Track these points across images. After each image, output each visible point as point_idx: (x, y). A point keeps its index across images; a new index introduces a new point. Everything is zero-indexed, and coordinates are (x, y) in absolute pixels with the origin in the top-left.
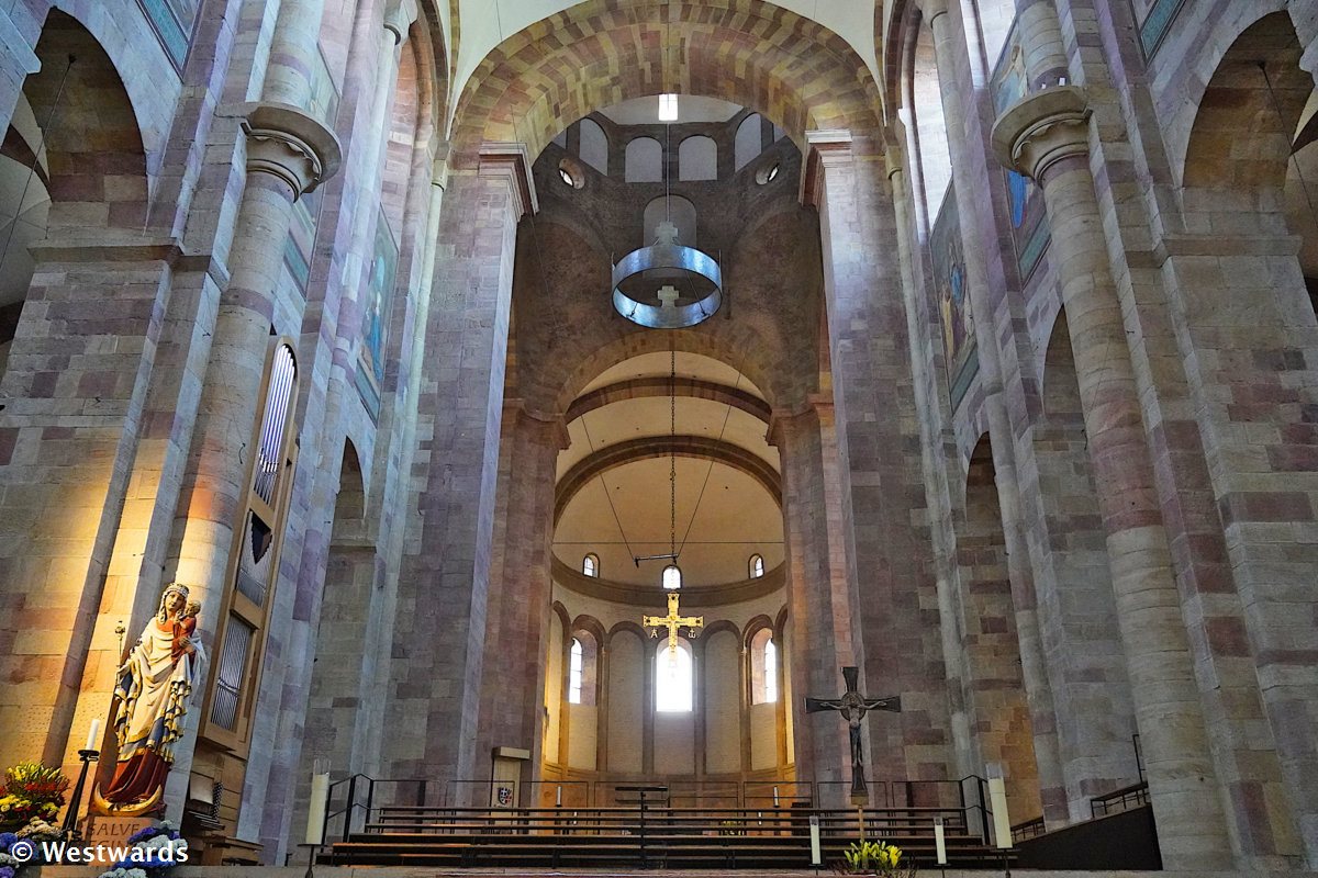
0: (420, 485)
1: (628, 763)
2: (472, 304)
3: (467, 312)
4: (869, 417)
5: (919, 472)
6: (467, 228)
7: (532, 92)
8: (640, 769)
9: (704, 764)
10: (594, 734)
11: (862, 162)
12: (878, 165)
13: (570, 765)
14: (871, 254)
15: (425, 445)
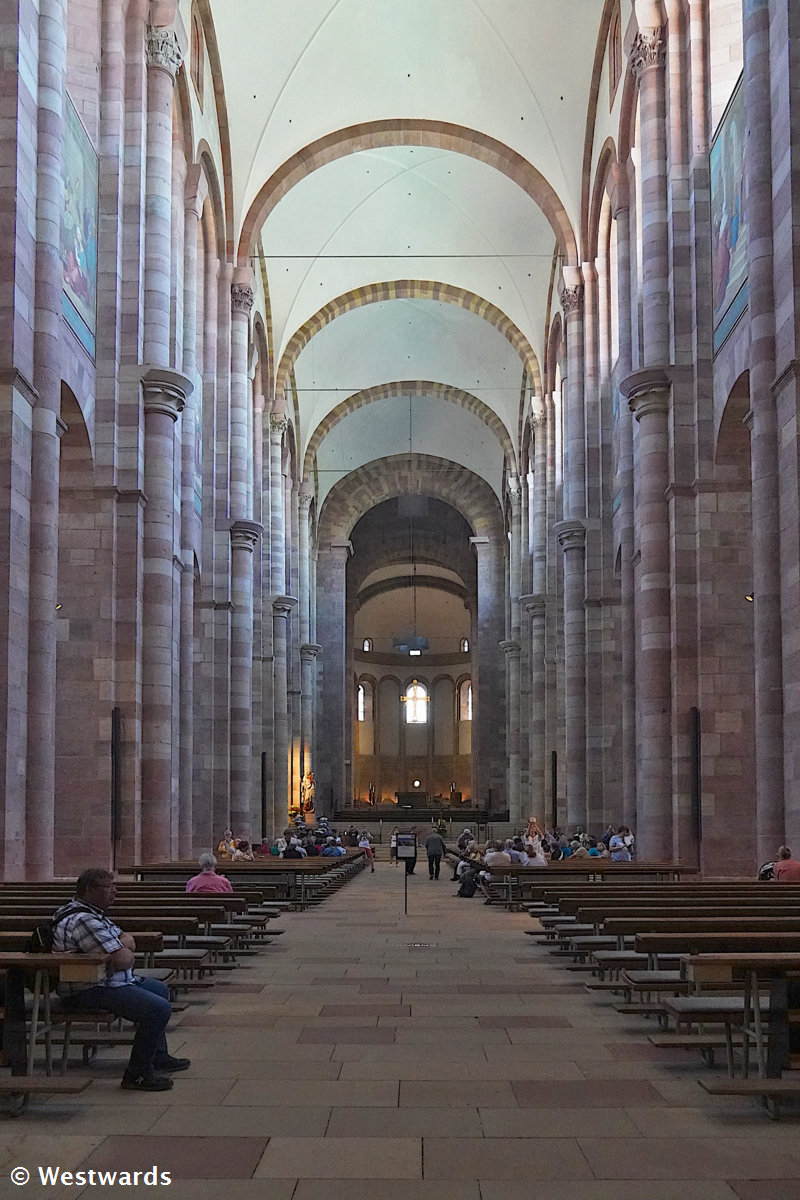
0: (320, 689)
1: (391, 749)
2: (333, 614)
3: (332, 618)
4: (487, 663)
5: (503, 685)
6: (328, 579)
7: (351, 509)
8: (398, 753)
9: (433, 750)
10: (372, 736)
11: (493, 549)
12: (500, 551)
13: (361, 752)
14: (494, 594)
15: (320, 673)
